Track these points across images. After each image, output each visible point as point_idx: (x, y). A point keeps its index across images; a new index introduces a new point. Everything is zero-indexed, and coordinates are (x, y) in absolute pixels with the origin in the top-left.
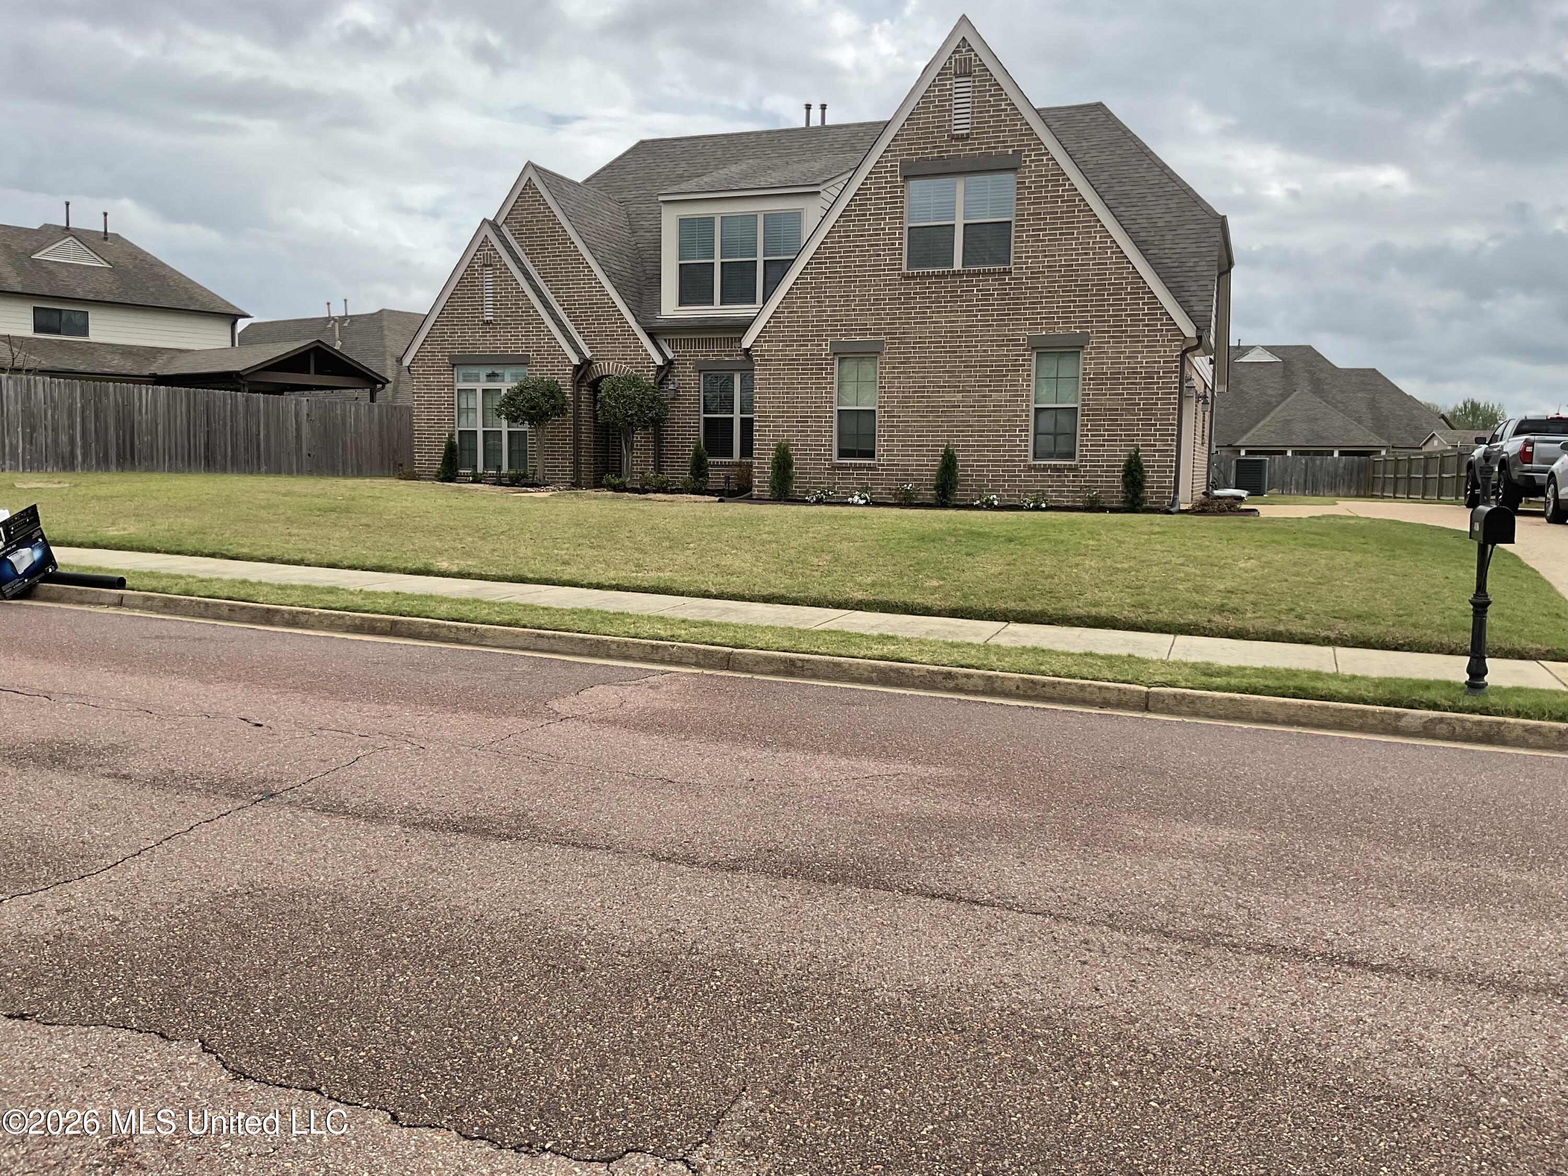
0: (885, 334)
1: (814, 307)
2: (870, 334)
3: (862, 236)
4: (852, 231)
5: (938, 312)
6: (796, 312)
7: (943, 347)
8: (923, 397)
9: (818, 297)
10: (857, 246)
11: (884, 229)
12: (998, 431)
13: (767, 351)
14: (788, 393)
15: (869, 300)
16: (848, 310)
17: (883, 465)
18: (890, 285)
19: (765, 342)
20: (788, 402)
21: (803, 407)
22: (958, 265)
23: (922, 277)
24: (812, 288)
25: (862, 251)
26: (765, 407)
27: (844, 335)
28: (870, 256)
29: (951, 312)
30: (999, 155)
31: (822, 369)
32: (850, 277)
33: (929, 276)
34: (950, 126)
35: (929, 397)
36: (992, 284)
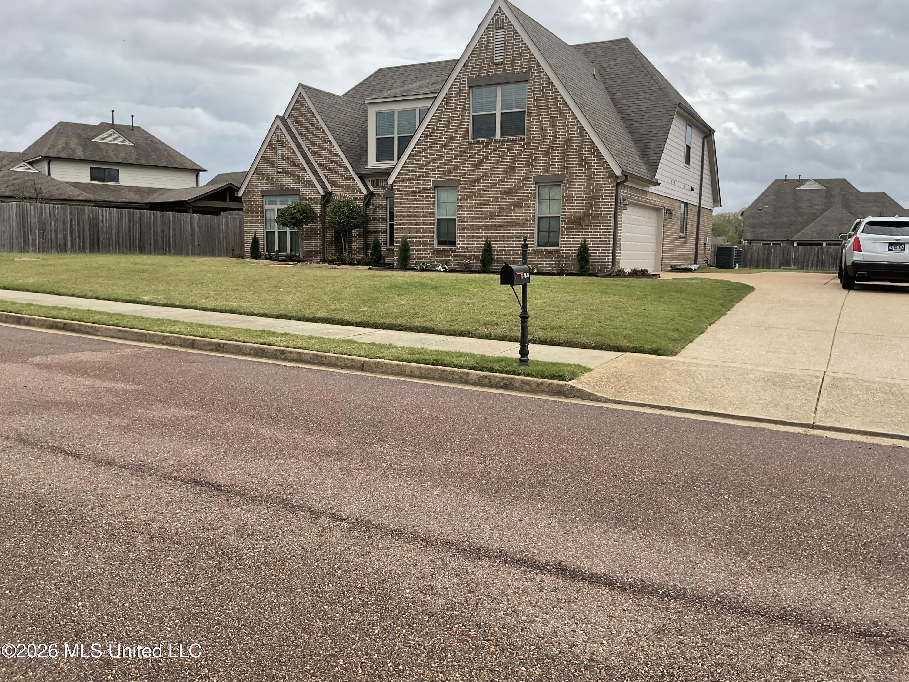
0: (460, 176)
1: (423, 161)
2: (453, 176)
3: (448, 121)
4: (444, 118)
5: (487, 163)
6: (415, 164)
7: (490, 183)
8: (479, 211)
9: (426, 155)
10: (446, 127)
11: (459, 117)
12: (518, 230)
13: (400, 186)
14: (411, 209)
15: (452, 157)
16: (441, 163)
17: (459, 249)
18: (462, 148)
19: (400, 181)
20: (411, 215)
21: (419, 217)
22: (498, 136)
23: (479, 143)
24: (423, 150)
25: (448, 129)
26: (400, 217)
27: (439, 177)
28: (452, 132)
29: (494, 163)
30: (518, 73)
31: (428, 196)
32: (442, 144)
33: (482, 143)
34: (493, 57)
35: (483, 211)
36: (515, 146)
